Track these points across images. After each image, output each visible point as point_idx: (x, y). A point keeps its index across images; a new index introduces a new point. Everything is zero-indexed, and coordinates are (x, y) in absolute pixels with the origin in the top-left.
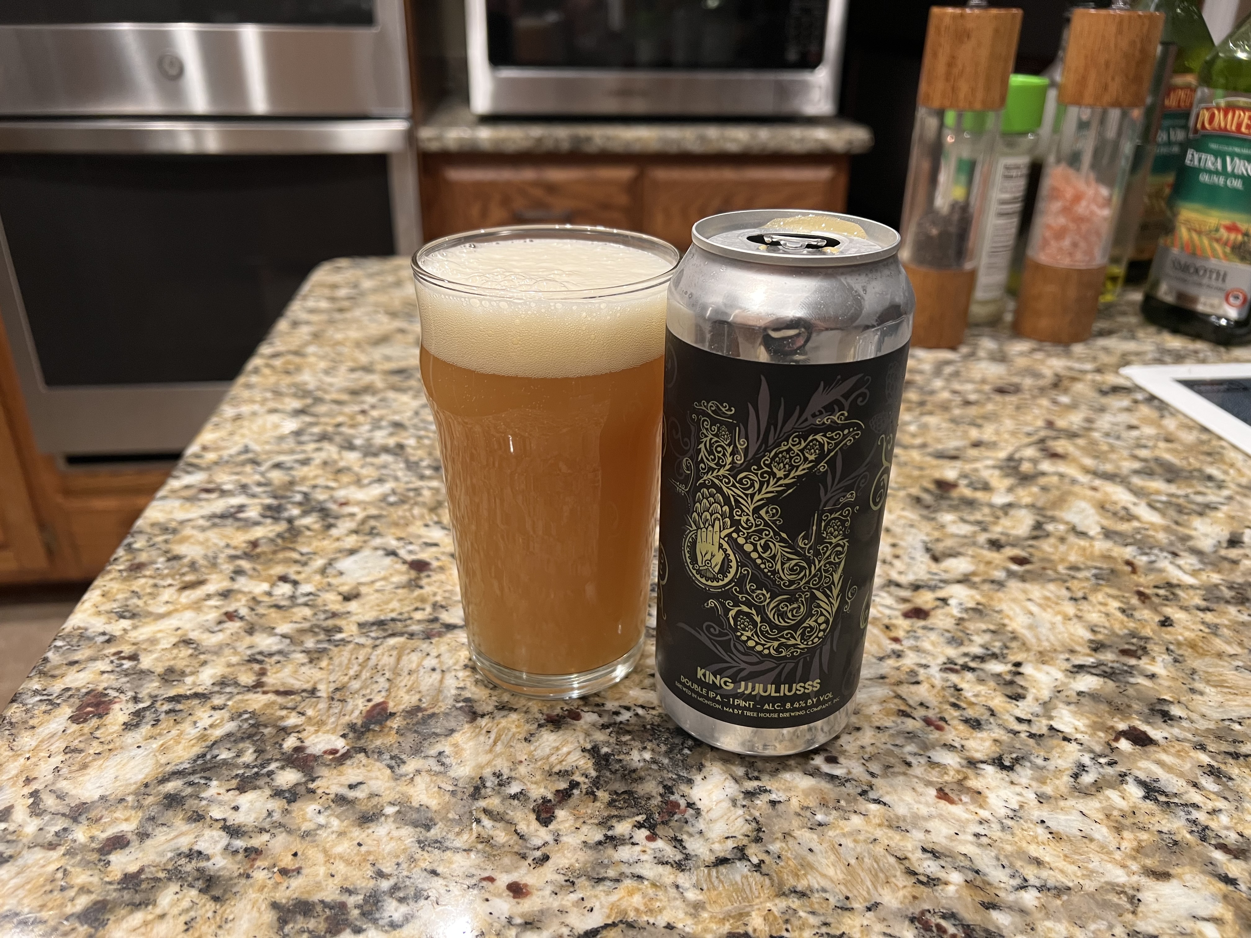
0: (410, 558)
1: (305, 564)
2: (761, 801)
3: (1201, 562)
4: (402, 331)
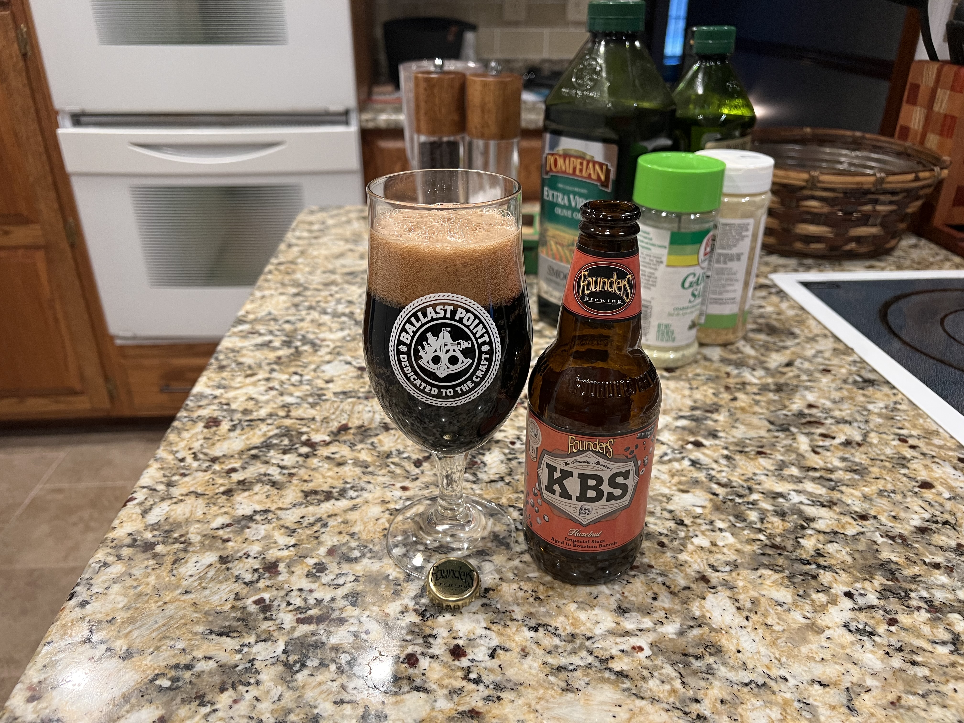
0: (358, 365)
1: (305, 367)
2: (514, 462)
3: (767, 373)
4: (351, 250)
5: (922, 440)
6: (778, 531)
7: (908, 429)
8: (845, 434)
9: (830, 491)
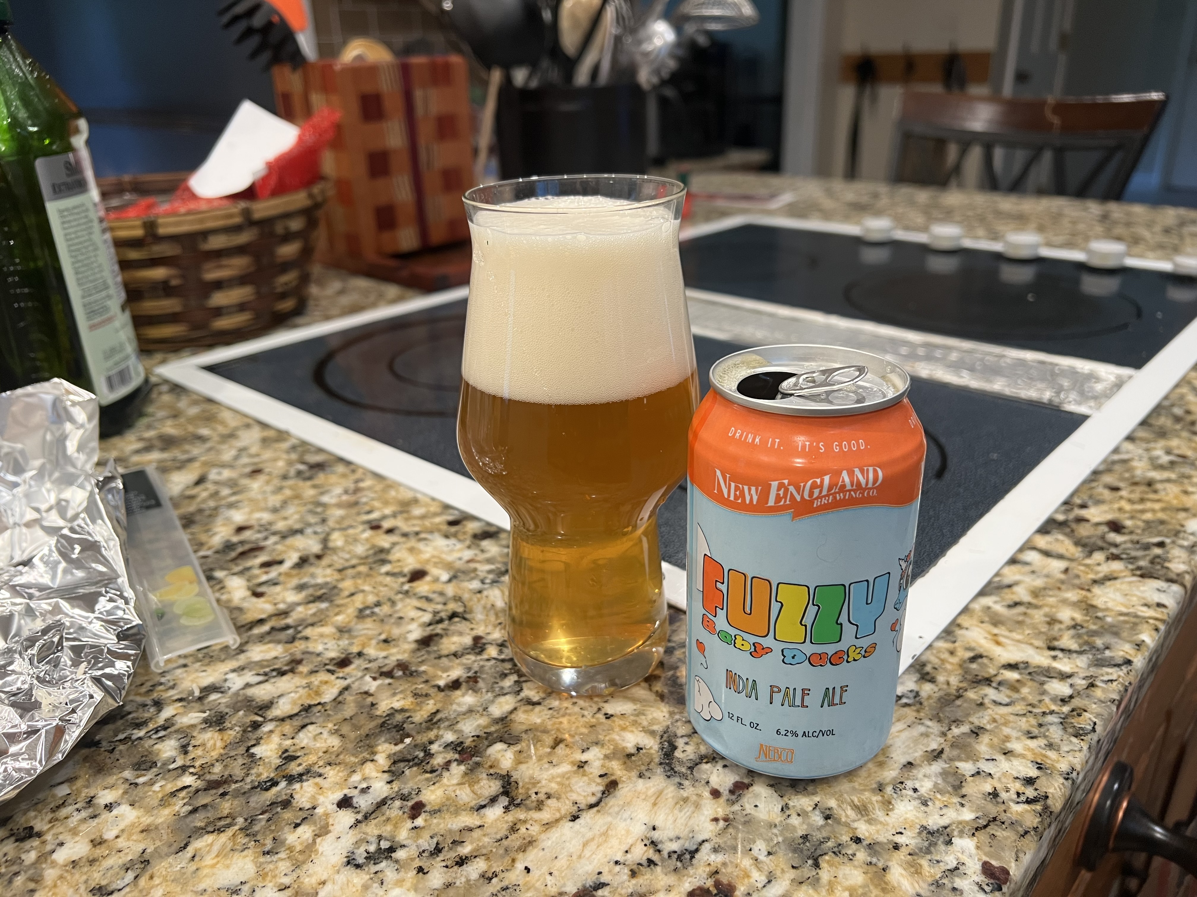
5: (399, 517)
6: (215, 754)
7: (378, 509)
8: (297, 550)
9: (289, 646)
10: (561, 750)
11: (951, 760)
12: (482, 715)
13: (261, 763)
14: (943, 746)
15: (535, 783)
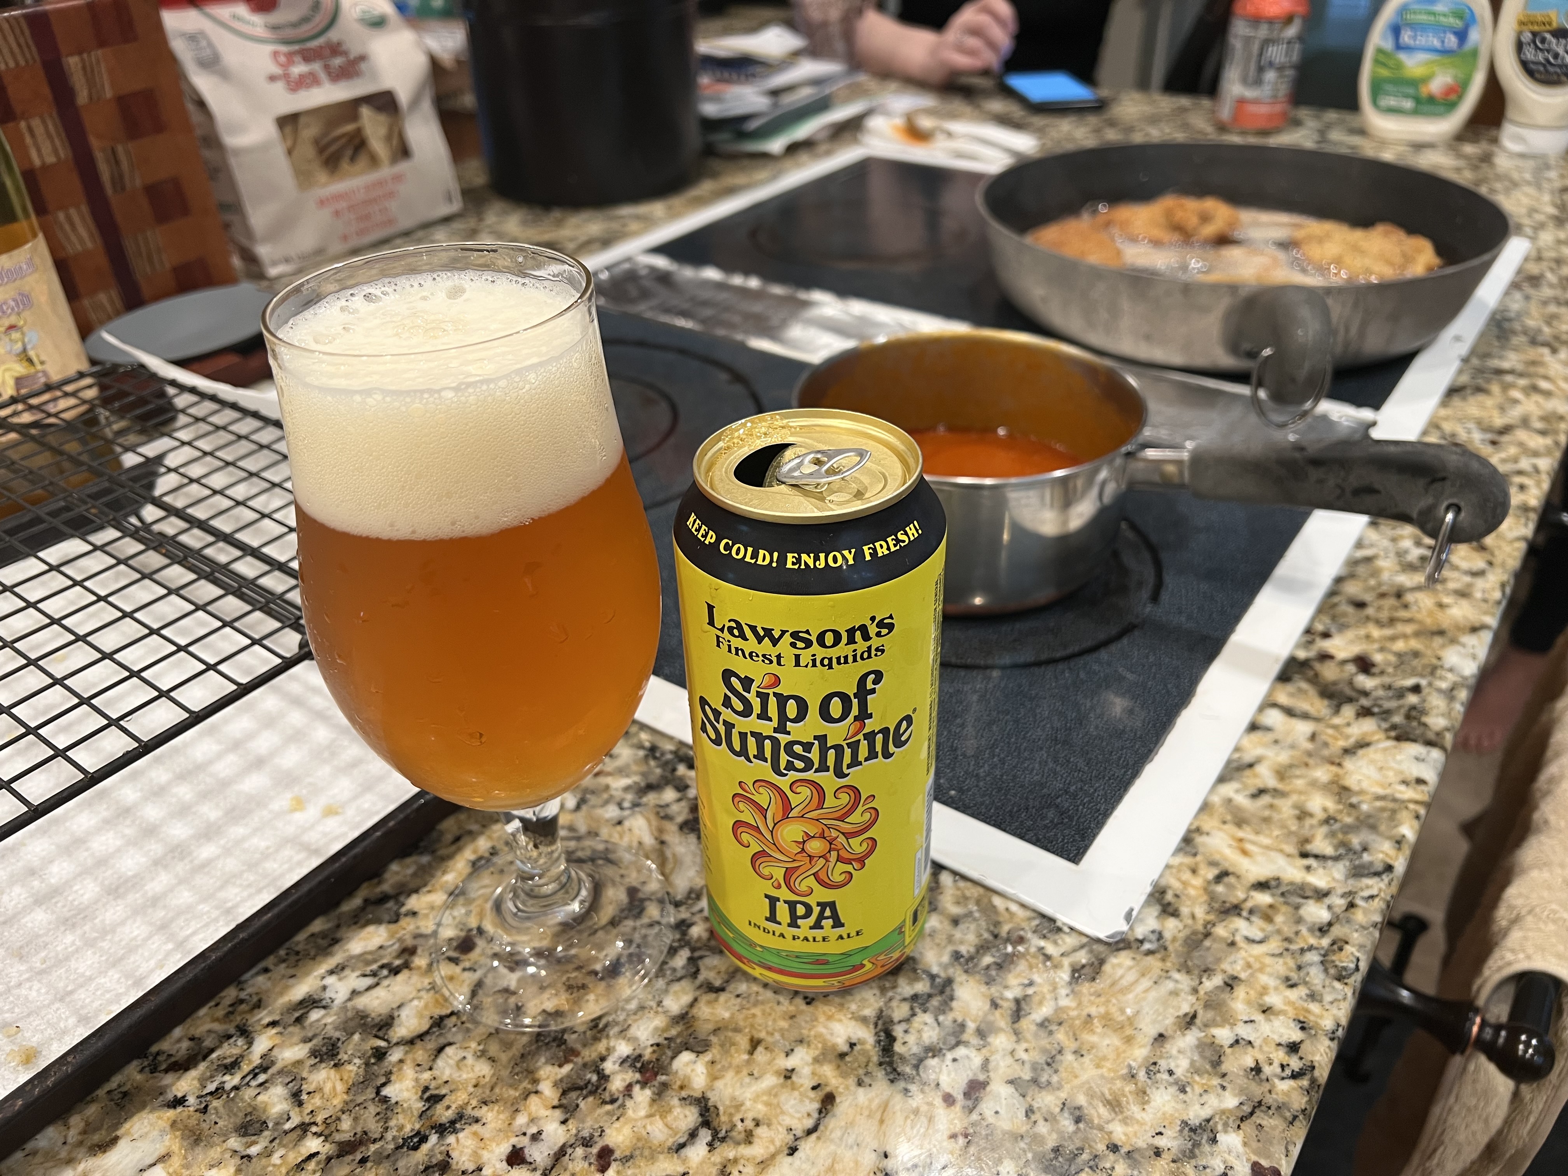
10: (761, 1055)
11: (1206, 1026)
12: (657, 1012)
13: (399, 1110)
14: (1196, 1007)
15: (738, 1106)
